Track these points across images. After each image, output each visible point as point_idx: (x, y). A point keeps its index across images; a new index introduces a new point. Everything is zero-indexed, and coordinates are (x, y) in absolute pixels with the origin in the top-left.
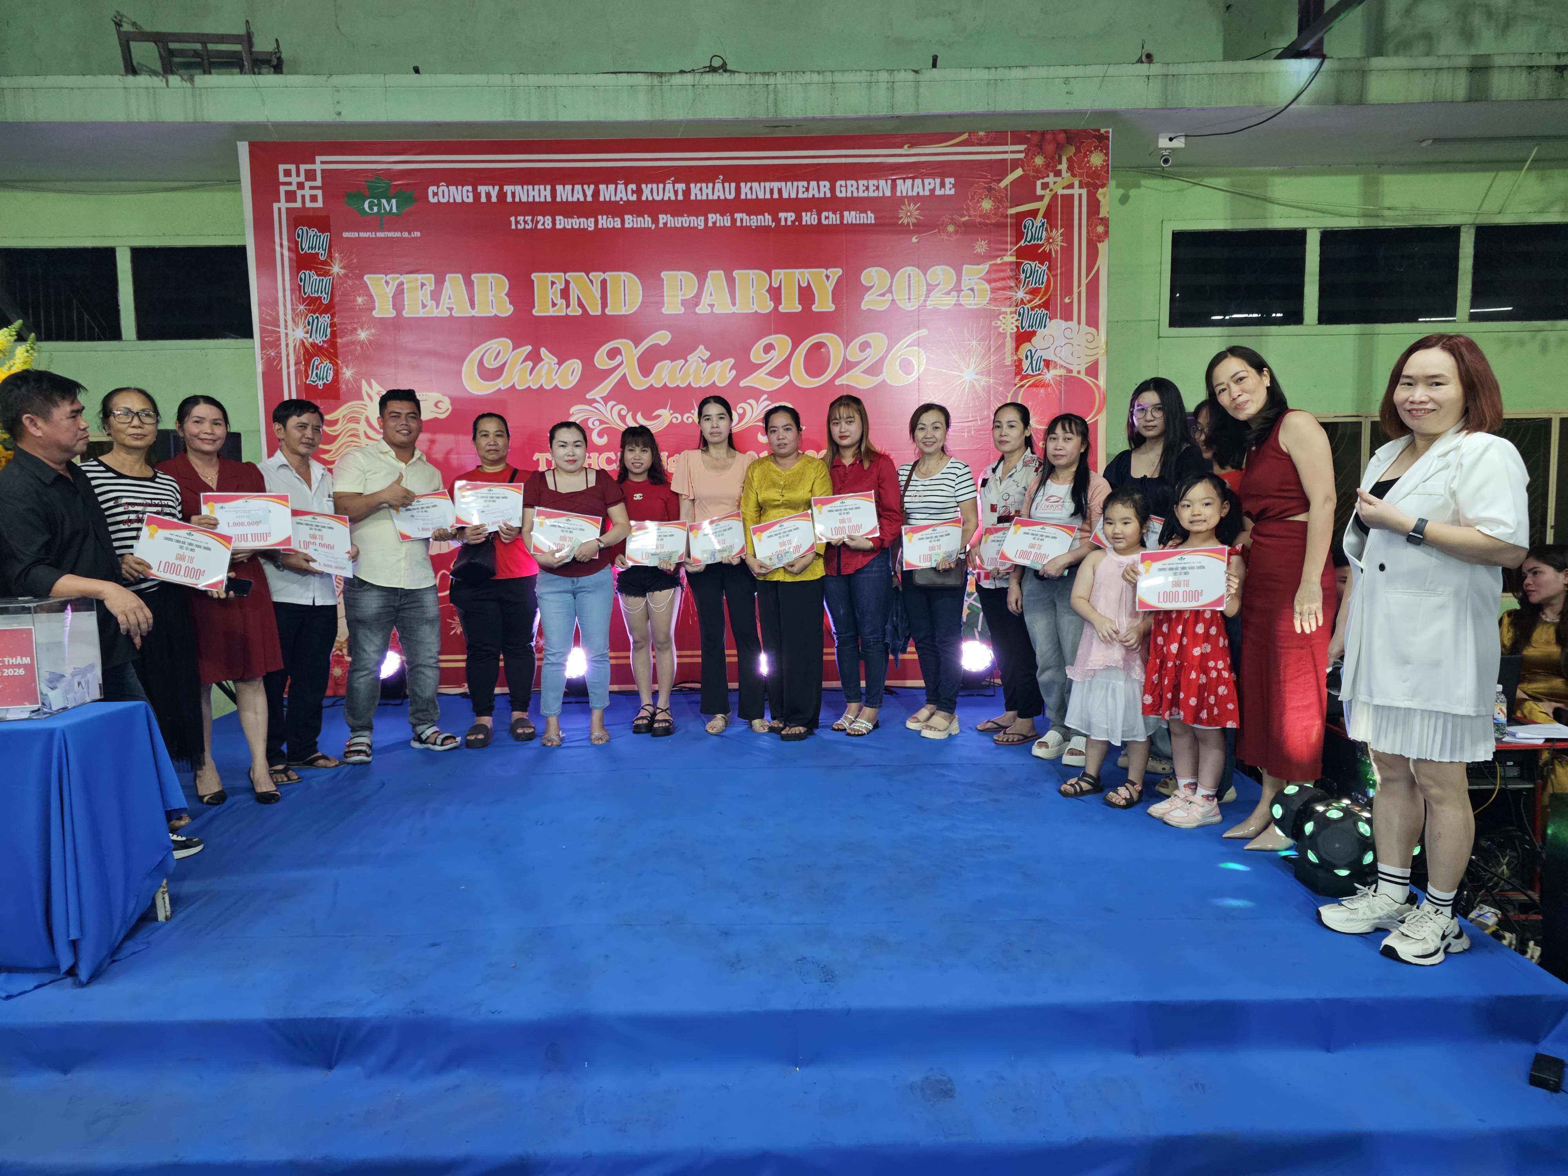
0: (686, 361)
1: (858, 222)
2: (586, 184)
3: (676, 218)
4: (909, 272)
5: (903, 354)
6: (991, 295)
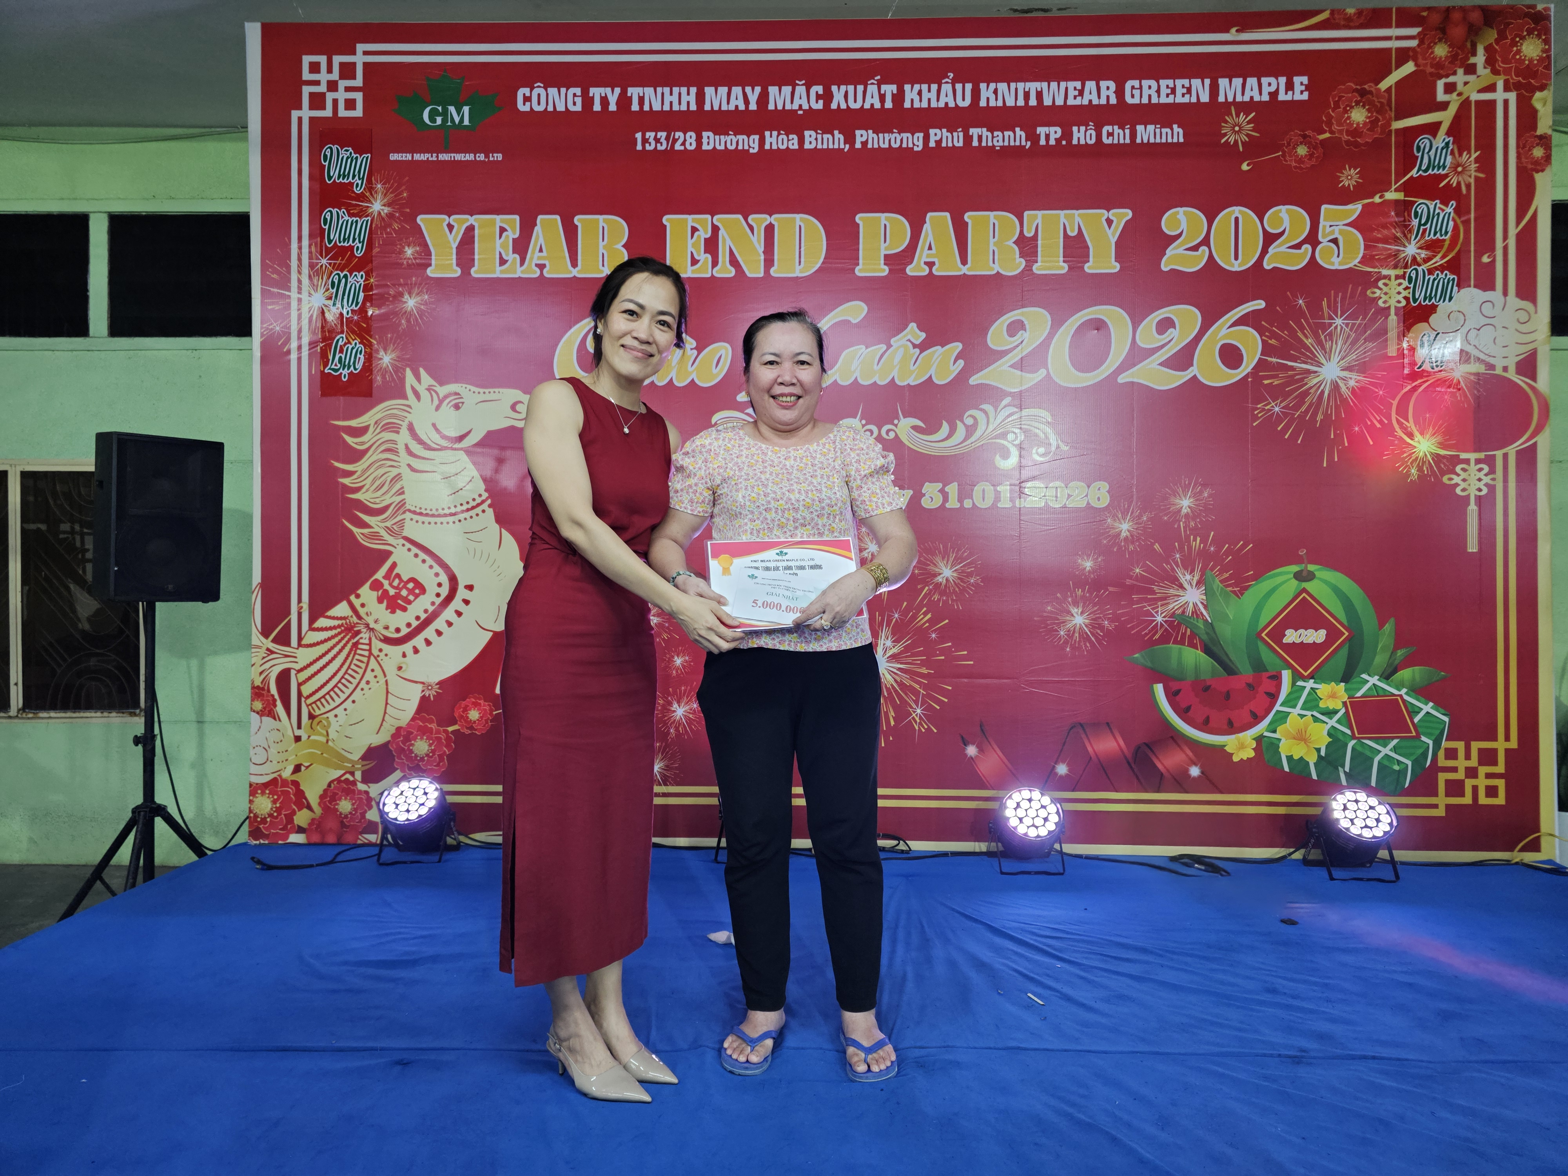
0: (889, 346)
1: (1158, 140)
2: (748, 85)
3: (881, 135)
4: (1237, 214)
5: (1225, 337)
6: (1365, 250)
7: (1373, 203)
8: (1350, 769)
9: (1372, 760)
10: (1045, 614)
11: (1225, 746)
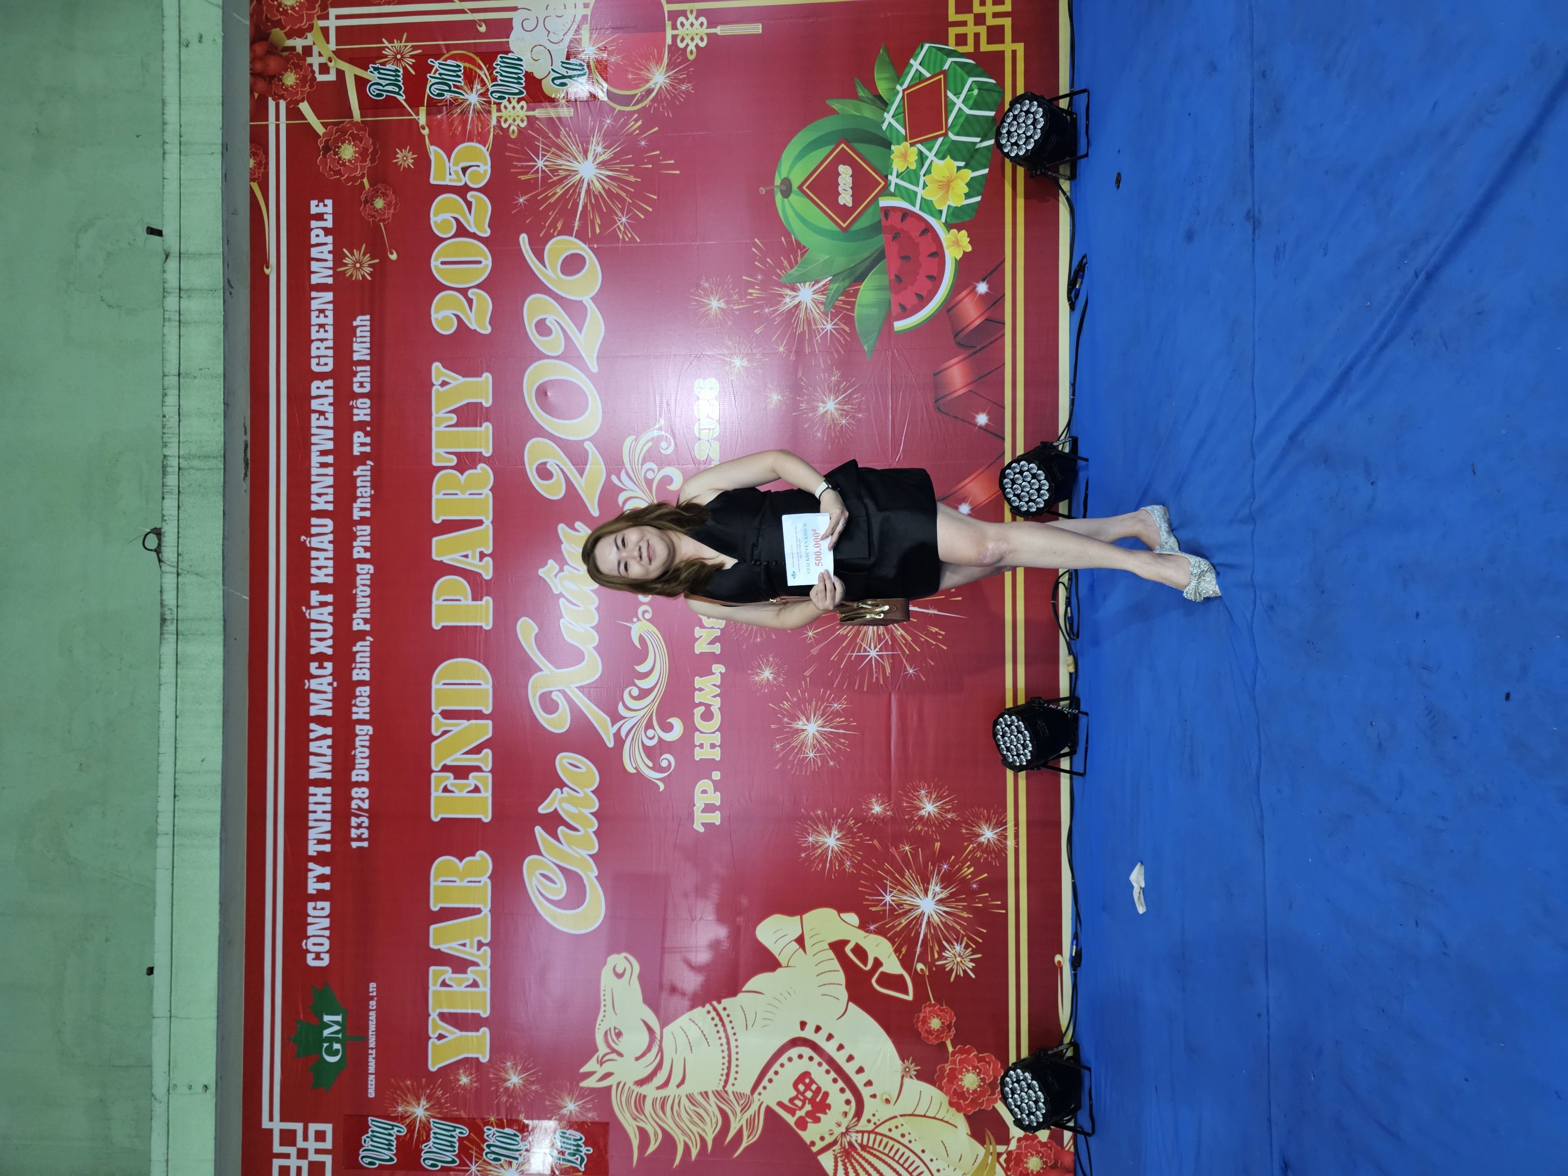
0: (561, 595)
1: (368, 339)
2: (308, 736)
3: (358, 605)
4: (438, 263)
5: (554, 271)
6: (472, 141)
7: (429, 136)
8: (978, 136)
9: (968, 116)
10: (825, 439)
11: (956, 259)
